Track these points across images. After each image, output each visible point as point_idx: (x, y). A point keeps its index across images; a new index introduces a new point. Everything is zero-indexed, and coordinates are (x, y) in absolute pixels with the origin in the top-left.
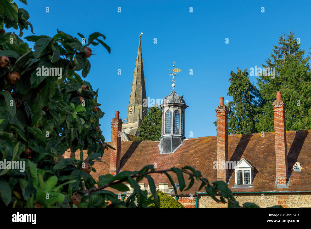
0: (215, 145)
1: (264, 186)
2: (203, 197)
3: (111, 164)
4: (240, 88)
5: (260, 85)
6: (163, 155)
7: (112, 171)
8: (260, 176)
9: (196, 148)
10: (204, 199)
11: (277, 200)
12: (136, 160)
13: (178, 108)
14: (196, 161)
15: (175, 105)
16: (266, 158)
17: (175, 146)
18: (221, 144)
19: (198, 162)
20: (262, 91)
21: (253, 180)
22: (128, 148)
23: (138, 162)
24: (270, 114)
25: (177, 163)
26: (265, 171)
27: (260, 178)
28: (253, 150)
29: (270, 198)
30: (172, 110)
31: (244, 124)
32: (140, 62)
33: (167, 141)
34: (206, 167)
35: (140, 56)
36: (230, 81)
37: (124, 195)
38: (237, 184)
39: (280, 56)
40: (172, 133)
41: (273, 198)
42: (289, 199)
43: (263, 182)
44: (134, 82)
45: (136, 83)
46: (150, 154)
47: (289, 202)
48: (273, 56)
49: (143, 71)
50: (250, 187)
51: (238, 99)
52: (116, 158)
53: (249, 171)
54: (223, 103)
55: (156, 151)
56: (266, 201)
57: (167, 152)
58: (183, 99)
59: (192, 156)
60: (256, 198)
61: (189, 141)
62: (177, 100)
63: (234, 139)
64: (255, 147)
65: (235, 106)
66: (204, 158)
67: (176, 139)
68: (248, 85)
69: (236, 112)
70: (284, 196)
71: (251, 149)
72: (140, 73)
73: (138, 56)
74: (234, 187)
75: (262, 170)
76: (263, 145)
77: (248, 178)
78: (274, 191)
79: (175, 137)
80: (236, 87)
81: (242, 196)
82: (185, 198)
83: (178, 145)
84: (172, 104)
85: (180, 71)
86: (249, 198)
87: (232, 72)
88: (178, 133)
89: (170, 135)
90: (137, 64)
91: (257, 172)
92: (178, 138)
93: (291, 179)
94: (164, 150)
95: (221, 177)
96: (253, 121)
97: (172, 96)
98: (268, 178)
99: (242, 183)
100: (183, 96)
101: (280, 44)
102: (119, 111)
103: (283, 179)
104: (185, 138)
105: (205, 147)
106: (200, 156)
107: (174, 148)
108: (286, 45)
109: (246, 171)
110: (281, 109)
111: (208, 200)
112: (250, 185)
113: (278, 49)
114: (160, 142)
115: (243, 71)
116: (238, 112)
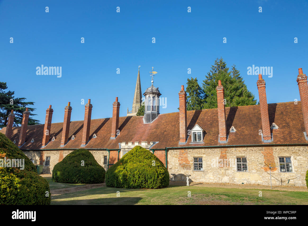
0: (179, 117)
1: (211, 142)
2: (171, 150)
3: (112, 130)
4: (193, 88)
5: (204, 87)
6: (145, 124)
7: (113, 135)
8: (208, 136)
9: (166, 119)
10: (171, 152)
11: (220, 151)
12: (128, 128)
13: (155, 95)
14: (166, 127)
15: (153, 93)
16: (211, 124)
17: (153, 119)
18: (182, 116)
19: (168, 128)
20: (206, 90)
21: (203, 139)
22: (124, 121)
23: (129, 129)
24: (210, 102)
25: (154, 129)
26: (211, 133)
27: (209, 137)
28: (203, 119)
29: (215, 150)
30: (151, 96)
31: (195, 108)
32: (139, 81)
33: (148, 115)
34: (173, 131)
35: (139, 78)
36: (187, 84)
37: (119, 150)
38: (193, 141)
39: (216, 71)
40: (151, 110)
41: (217, 150)
42: (228, 150)
43: (210, 139)
44: (136, 92)
45: (137, 92)
46: (138, 124)
47: (228, 153)
48: (211, 71)
49: (140, 86)
50: (202, 143)
51: (192, 94)
52: (115, 127)
53: (201, 132)
54: (183, 89)
55: (141, 122)
56: (212, 152)
57: (148, 122)
58: (159, 90)
59: (163, 124)
60: (206, 150)
61: (162, 115)
62: (154, 90)
63: (191, 113)
64: (204, 118)
65: (190, 99)
66: (172, 125)
67: (154, 114)
68: (198, 86)
69: (190, 102)
70: (225, 148)
71: (201, 119)
72: (139, 87)
73: (138, 78)
74: (191, 143)
75: (209, 132)
76: (210, 117)
77: (200, 137)
78: (218, 145)
79: (153, 113)
80: (190, 88)
81: (196, 150)
82: (159, 151)
83: (155, 118)
84: (151, 93)
85: (157, 73)
86: (201, 151)
87: (188, 79)
88: (155, 111)
89: (150, 112)
90: (138, 82)
91: (206, 133)
92: (155, 114)
93: (229, 137)
94: (146, 121)
95: (182, 137)
96: (201, 107)
97: (151, 88)
98: (214, 137)
99: (196, 140)
100: (158, 88)
101: (215, 64)
102: (118, 98)
103: (223, 137)
104: (159, 114)
105: (172, 119)
106: (168, 125)
107: (152, 120)
108: (218, 65)
109: (199, 132)
110: (222, 91)
111: (174, 152)
112: (202, 142)
113: (214, 67)
114: (144, 116)
115: (194, 79)
116: (192, 102)
